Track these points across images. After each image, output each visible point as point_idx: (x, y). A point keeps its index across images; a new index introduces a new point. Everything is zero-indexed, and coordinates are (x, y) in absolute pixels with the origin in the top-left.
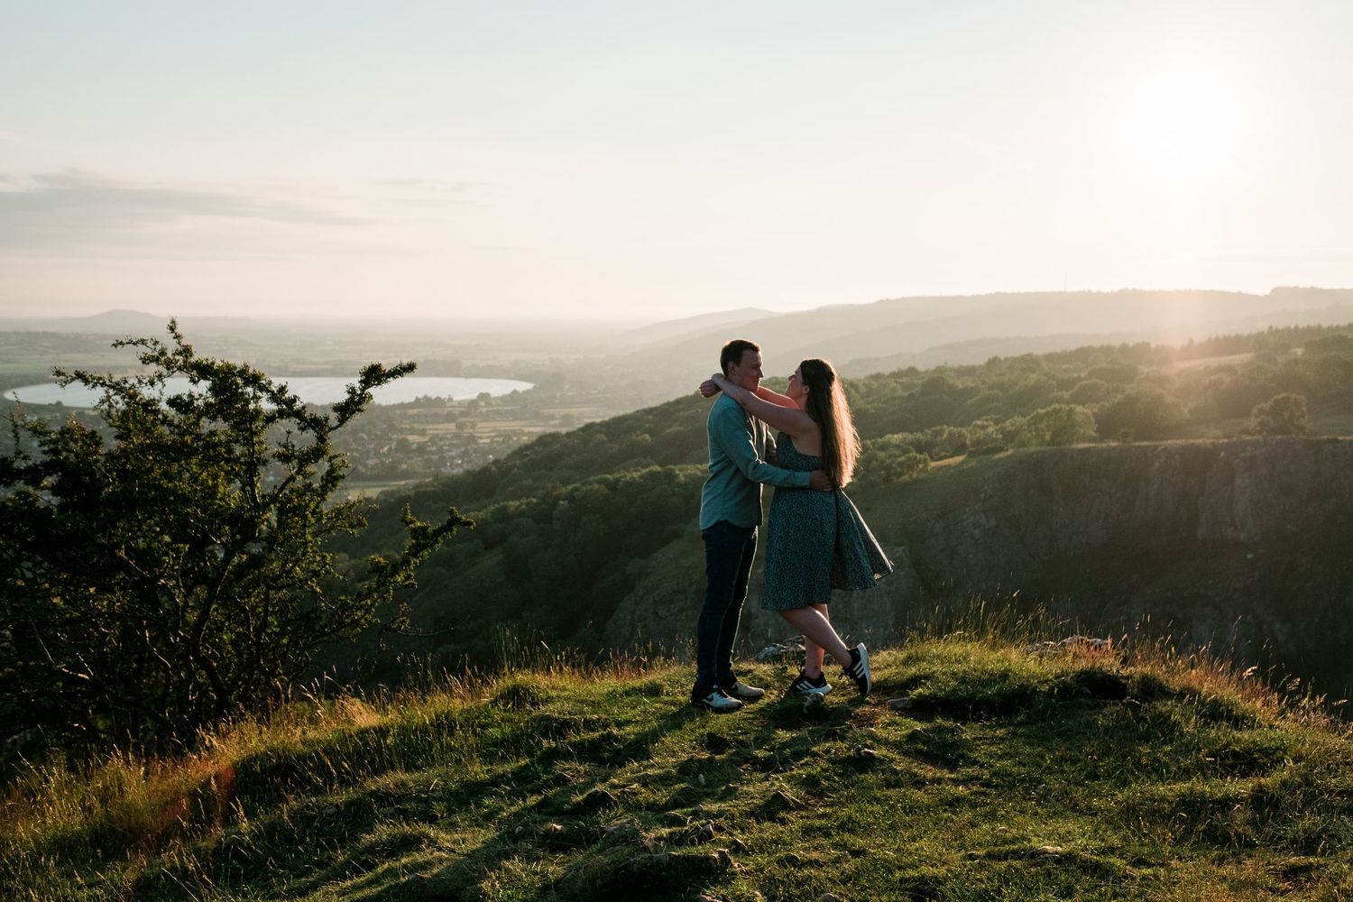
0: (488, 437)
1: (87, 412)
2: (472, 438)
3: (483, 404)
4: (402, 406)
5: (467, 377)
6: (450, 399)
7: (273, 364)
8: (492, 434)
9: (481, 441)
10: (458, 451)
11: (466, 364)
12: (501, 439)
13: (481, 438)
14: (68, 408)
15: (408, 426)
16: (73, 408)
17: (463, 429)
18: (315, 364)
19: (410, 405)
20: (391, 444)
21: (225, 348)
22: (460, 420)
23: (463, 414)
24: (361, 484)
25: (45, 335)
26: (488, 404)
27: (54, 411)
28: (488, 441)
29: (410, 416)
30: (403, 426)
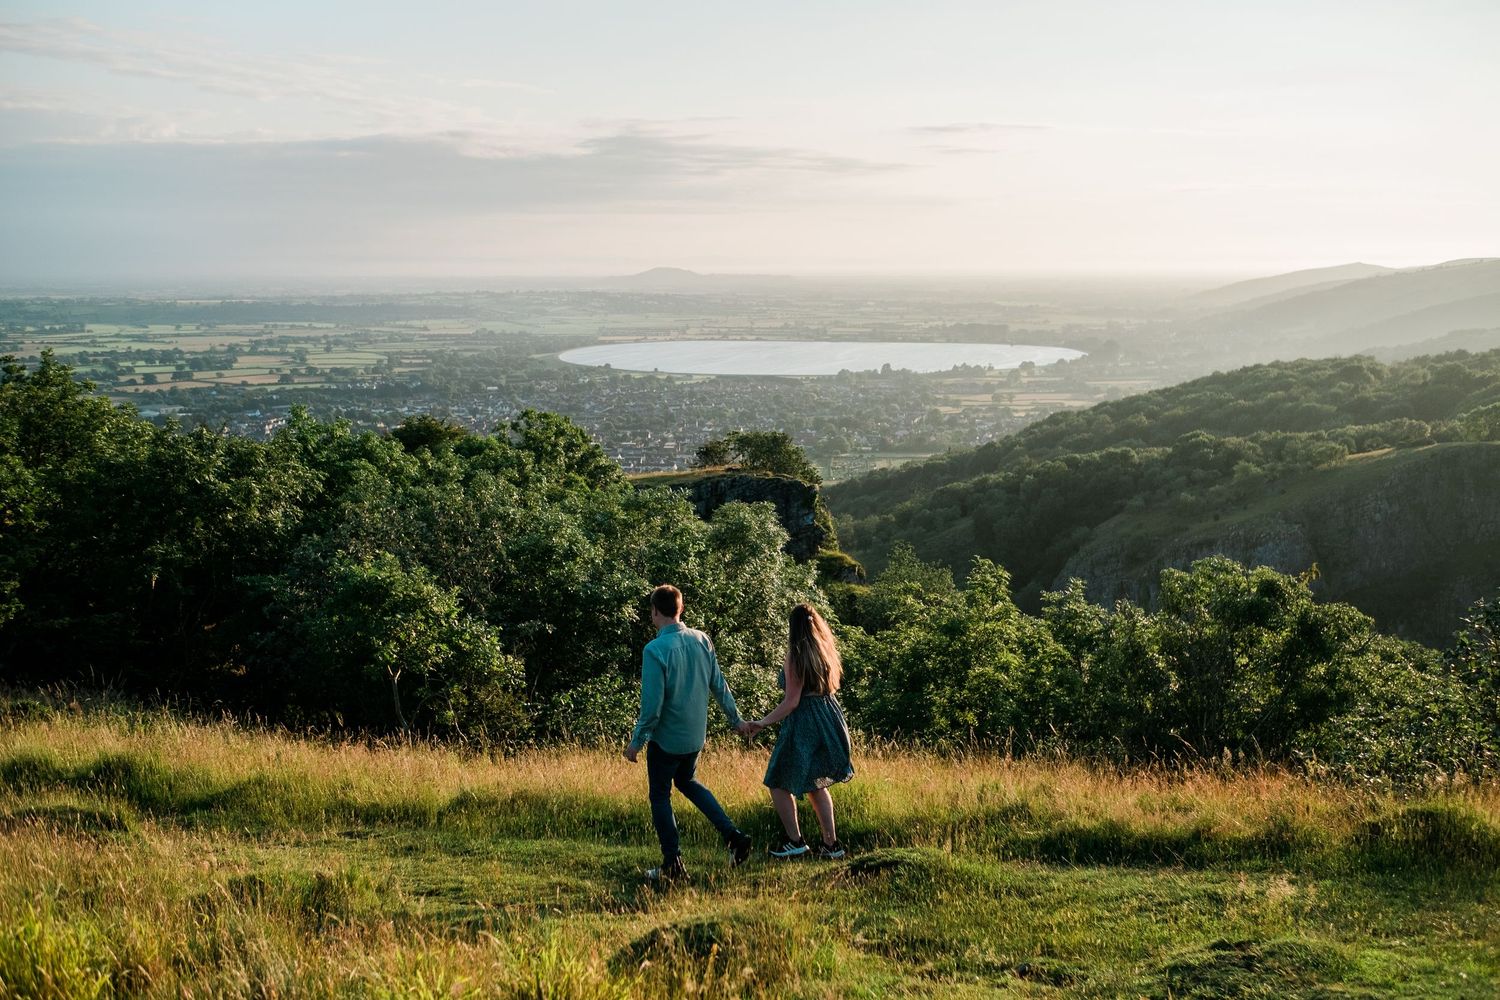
0: (1025, 410)
1: (632, 375)
2: (1007, 412)
3: (1024, 374)
4: (939, 374)
5: (1012, 344)
6: (991, 368)
7: (812, 327)
8: (1030, 408)
9: (1016, 415)
10: (991, 424)
11: (1013, 328)
12: (1037, 413)
13: (1016, 411)
14: (616, 370)
15: (941, 396)
16: (621, 371)
17: (999, 401)
18: (855, 326)
19: (947, 374)
20: (922, 415)
21: (765, 308)
22: (997, 391)
23: (1001, 385)
24: (889, 455)
25: (595, 295)
26: (1031, 374)
27: (603, 374)
28: (1023, 414)
29: (945, 386)
30: (938, 396)
